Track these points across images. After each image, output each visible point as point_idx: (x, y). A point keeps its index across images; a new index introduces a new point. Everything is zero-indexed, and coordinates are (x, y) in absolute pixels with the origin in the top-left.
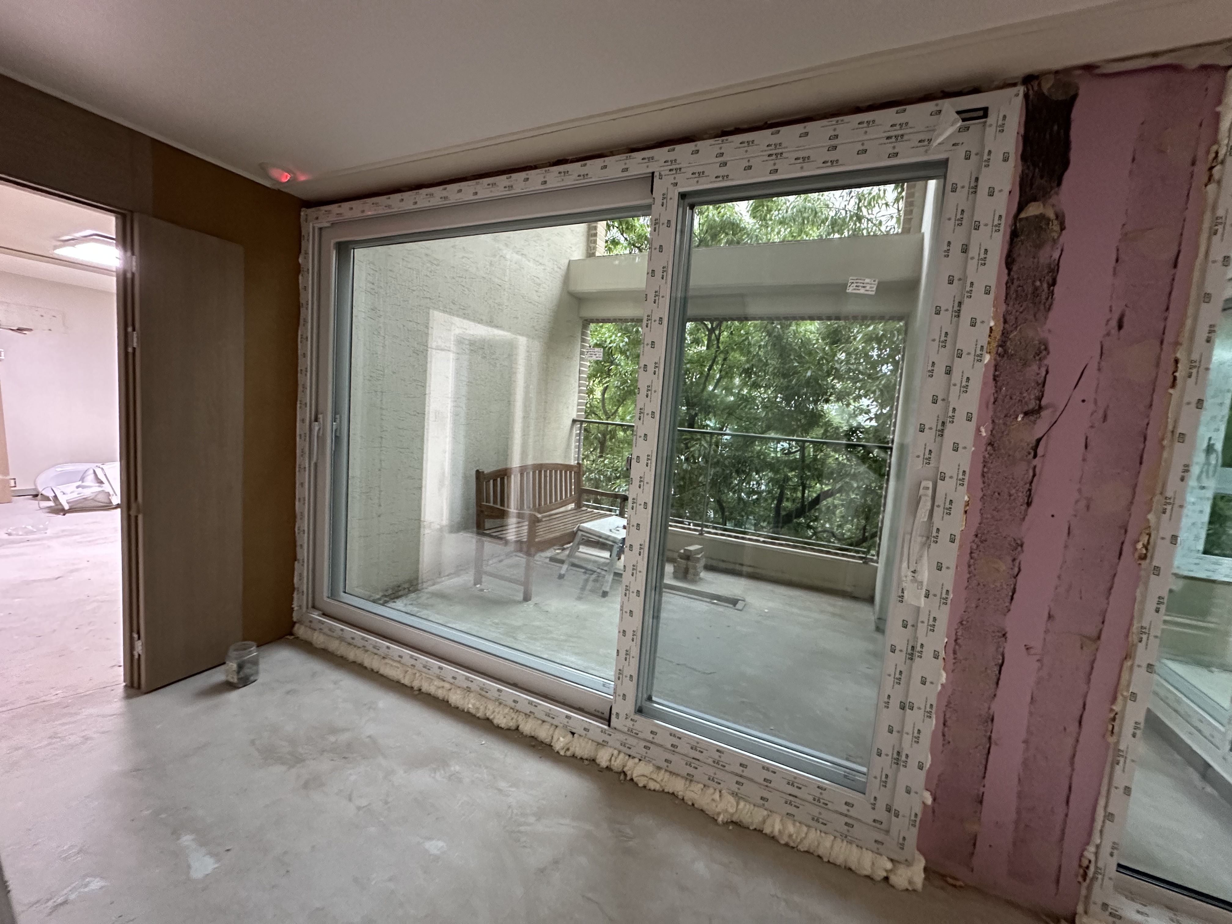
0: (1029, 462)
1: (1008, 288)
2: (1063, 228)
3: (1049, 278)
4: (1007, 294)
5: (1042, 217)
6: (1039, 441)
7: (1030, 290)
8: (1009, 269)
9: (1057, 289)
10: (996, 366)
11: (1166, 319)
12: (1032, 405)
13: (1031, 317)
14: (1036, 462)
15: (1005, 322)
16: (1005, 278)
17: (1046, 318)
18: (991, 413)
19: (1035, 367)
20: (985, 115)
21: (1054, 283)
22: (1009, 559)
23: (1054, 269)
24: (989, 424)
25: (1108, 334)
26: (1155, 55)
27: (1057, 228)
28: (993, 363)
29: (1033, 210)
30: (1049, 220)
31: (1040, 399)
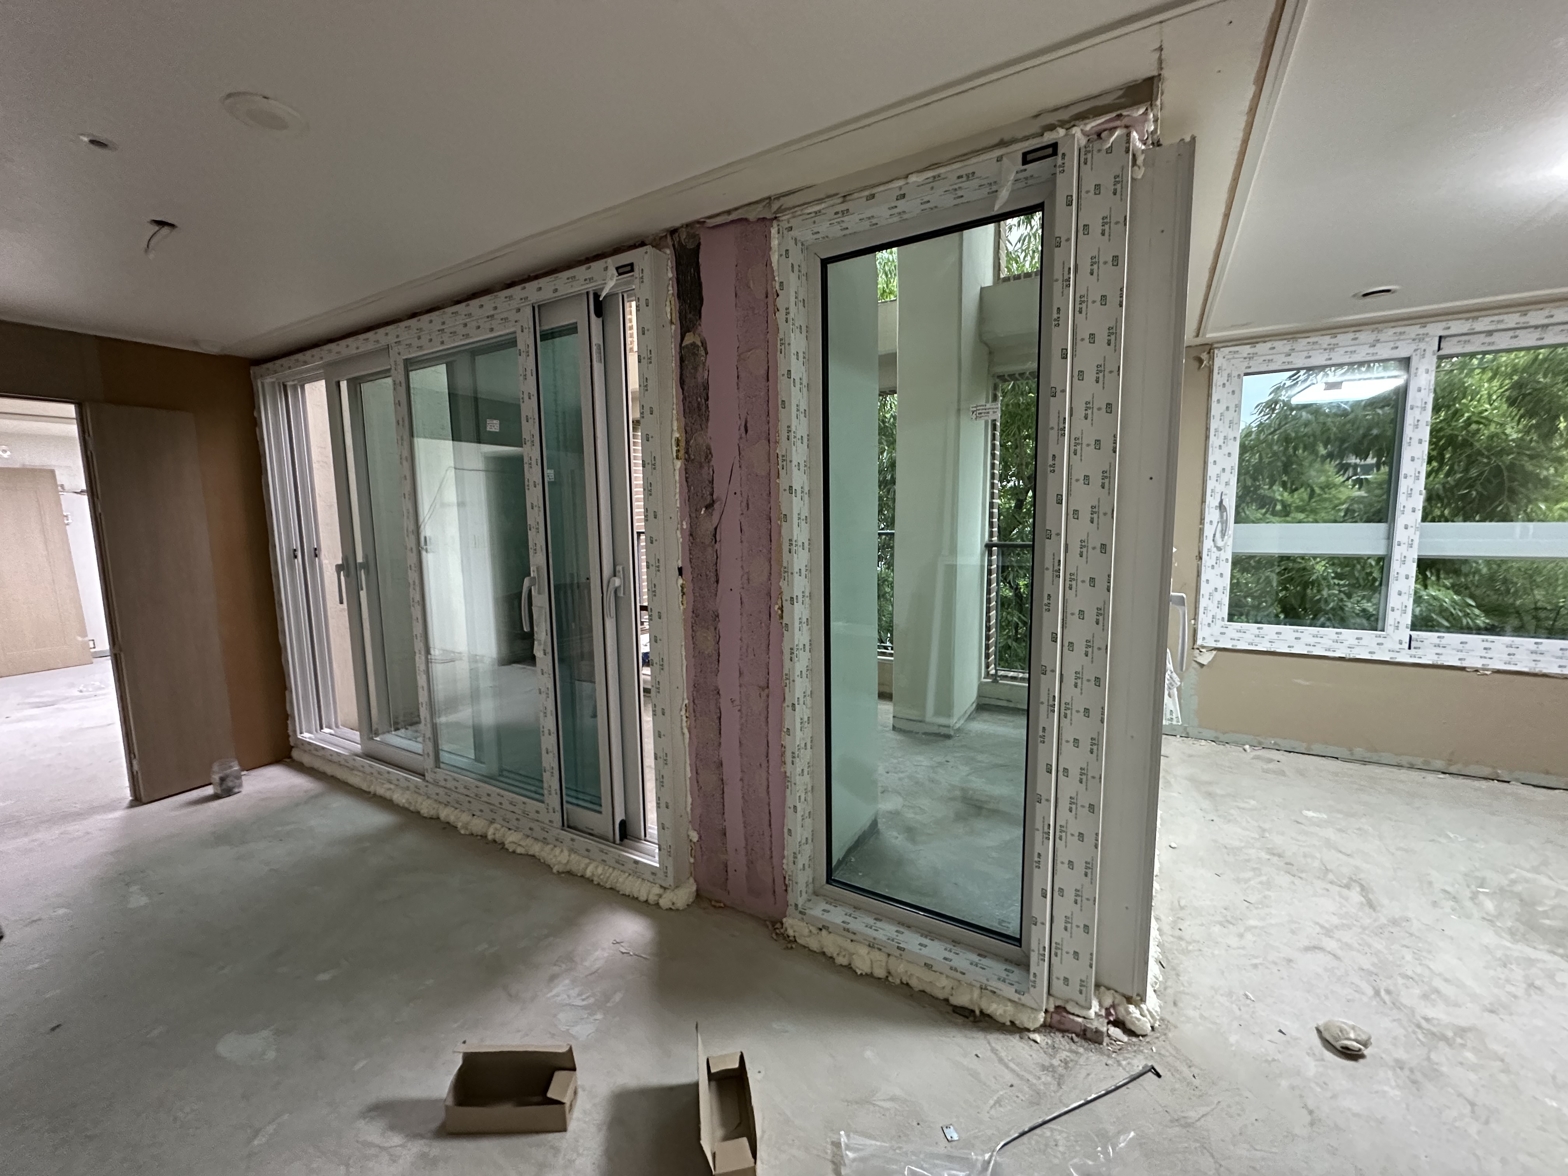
0: (713, 547)
1: (684, 404)
2: (707, 353)
3: (704, 395)
4: (684, 410)
5: (693, 344)
6: (716, 529)
7: (696, 405)
8: (683, 389)
9: (710, 402)
10: (686, 469)
11: (768, 423)
12: (708, 501)
13: (698, 427)
14: (717, 546)
15: (686, 433)
16: (681, 397)
17: (707, 427)
18: (688, 509)
19: (706, 468)
20: (632, 270)
21: (707, 399)
22: (712, 629)
23: (706, 387)
24: (687, 518)
25: (741, 438)
26: (729, 212)
27: (703, 353)
28: (684, 467)
29: (689, 339)
30: (698, 346)
31: (712, 495)
